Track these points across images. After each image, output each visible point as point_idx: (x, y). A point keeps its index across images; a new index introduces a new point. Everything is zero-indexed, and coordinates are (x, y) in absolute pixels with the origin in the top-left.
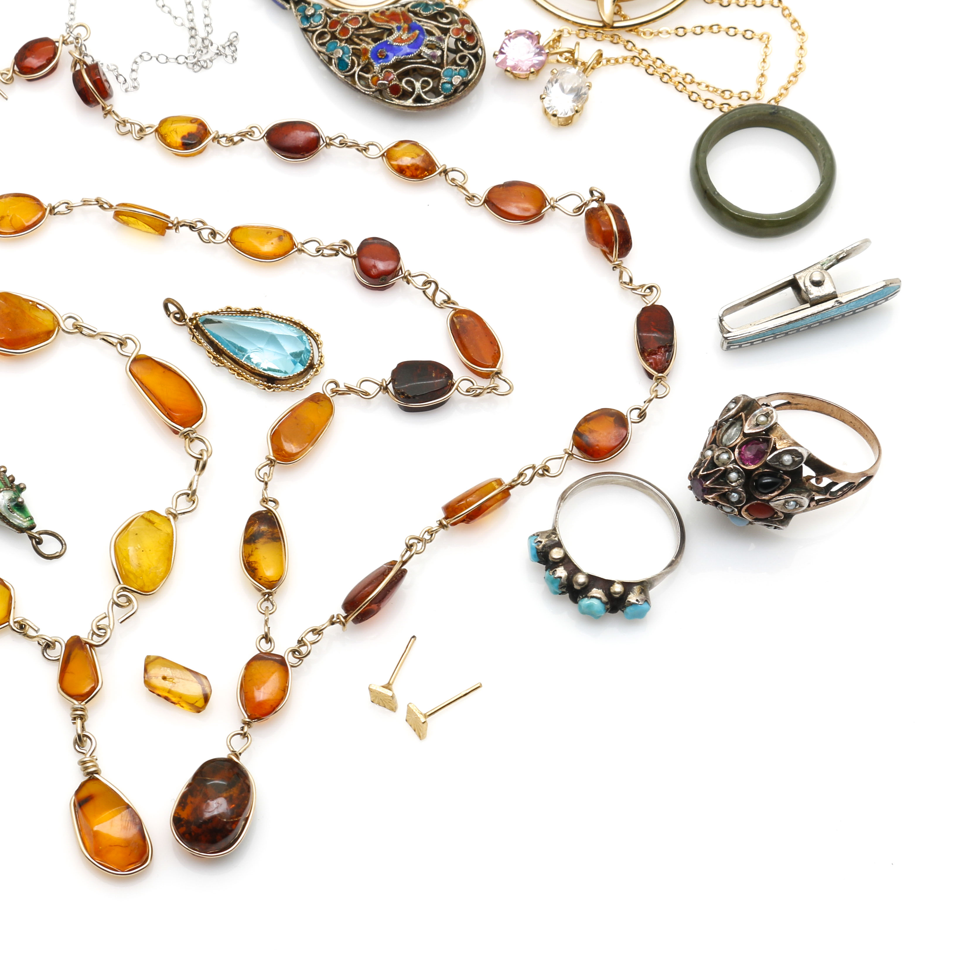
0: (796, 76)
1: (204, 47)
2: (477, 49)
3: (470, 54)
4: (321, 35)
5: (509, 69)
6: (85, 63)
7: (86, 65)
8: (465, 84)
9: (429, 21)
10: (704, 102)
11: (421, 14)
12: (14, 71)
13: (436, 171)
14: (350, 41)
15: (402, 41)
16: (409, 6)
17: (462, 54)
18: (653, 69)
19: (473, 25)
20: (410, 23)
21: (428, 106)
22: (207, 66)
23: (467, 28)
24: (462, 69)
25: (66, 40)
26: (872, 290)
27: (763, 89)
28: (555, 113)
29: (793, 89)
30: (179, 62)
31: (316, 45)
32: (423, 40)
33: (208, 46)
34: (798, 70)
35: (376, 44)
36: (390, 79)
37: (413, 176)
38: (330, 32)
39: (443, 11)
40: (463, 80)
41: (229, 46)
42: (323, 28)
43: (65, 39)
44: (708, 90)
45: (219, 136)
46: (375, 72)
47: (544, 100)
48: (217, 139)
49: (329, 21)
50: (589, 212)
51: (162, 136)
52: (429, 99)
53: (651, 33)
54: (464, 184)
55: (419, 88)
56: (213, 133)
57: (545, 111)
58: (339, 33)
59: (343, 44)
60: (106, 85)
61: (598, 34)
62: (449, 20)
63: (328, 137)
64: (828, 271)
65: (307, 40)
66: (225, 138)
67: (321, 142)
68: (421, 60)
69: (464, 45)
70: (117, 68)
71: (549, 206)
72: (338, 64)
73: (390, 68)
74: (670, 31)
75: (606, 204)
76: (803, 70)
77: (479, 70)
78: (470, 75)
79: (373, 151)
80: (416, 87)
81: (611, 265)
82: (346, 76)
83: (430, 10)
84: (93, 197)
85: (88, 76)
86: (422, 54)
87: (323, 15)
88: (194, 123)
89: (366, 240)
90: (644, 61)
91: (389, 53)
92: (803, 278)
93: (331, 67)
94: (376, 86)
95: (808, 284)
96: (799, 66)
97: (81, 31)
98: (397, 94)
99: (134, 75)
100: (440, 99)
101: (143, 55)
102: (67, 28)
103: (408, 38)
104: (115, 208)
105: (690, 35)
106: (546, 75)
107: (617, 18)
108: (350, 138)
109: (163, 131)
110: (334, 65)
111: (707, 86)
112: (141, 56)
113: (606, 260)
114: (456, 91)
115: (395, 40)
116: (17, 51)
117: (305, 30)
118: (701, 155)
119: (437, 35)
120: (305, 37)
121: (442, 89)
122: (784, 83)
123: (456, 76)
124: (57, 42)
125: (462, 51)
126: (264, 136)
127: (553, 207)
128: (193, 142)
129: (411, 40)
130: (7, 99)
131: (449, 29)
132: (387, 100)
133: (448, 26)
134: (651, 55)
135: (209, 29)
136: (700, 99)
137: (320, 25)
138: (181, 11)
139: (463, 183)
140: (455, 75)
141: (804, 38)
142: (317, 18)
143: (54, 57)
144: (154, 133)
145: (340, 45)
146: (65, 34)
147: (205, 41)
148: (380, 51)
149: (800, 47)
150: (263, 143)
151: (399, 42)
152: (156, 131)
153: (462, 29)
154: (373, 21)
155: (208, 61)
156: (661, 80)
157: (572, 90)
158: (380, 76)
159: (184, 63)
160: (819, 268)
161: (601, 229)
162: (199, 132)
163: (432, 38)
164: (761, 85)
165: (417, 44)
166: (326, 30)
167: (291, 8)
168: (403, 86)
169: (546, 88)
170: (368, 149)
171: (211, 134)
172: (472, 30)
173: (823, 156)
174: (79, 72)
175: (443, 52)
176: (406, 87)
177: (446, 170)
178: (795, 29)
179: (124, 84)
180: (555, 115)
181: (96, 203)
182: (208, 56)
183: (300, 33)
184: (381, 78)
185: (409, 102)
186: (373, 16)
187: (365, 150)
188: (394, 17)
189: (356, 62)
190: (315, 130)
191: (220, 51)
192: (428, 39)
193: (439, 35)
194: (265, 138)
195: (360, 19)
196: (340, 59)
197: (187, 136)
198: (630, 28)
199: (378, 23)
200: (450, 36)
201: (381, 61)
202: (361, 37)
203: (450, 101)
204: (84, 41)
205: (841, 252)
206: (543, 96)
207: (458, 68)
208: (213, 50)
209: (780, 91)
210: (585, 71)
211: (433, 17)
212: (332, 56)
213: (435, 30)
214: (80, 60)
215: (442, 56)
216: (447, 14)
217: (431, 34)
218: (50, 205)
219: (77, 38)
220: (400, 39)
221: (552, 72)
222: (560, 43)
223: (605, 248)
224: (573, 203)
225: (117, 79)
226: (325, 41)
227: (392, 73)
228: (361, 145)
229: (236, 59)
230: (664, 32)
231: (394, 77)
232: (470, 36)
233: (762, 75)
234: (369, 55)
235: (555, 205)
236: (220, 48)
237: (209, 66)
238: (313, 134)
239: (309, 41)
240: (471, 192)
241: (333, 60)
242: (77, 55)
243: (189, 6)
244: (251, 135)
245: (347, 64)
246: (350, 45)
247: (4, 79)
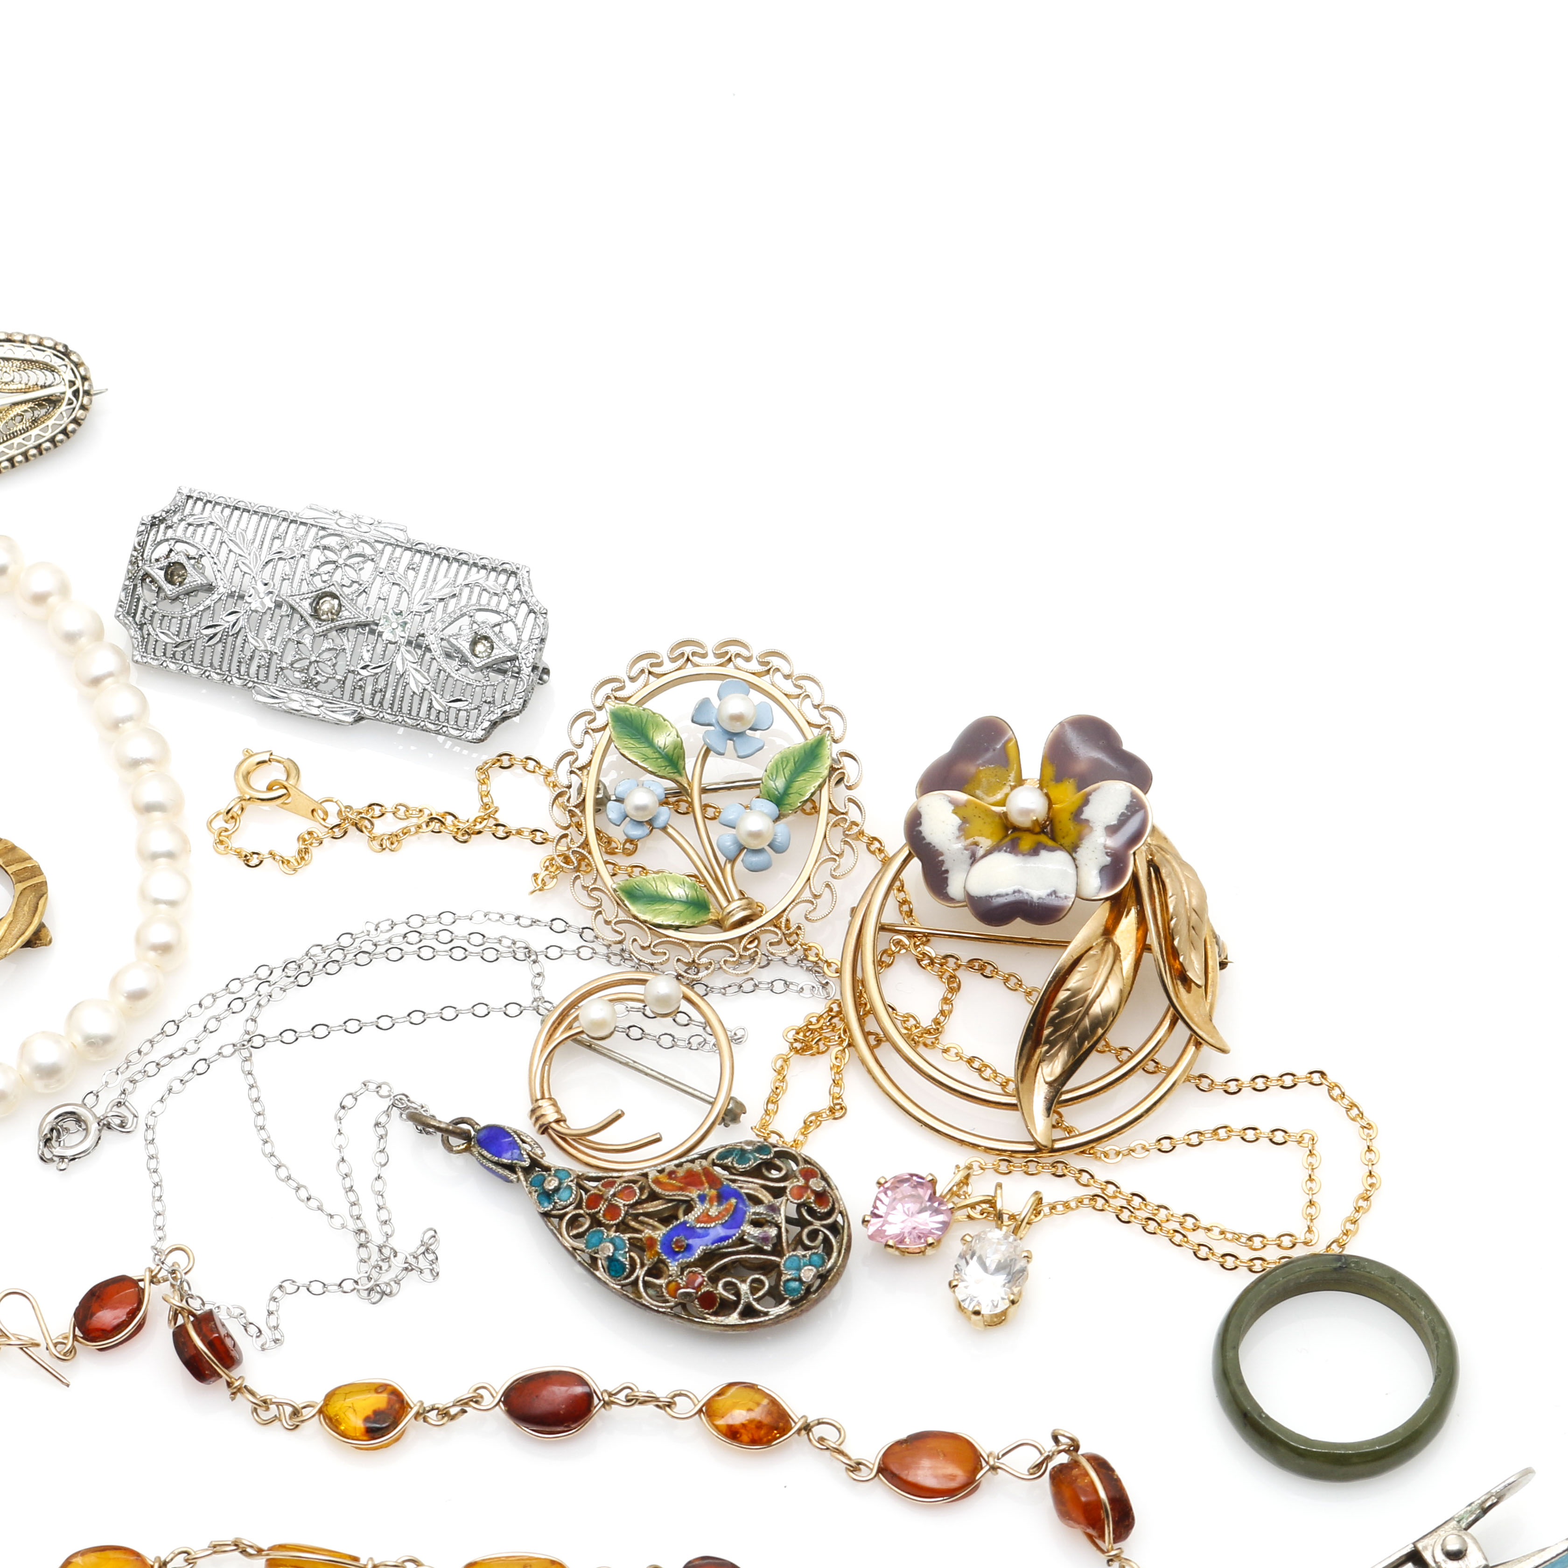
0: (1367, 1199)
1: (383, 1260)
2: (834, 1216)
3: (823, 1226)
4: (574, 1222)
5: (891, 1243)
6: (191, 1313)
7: (194, 1315)
8: (823, 1277)
9: (751, 1180)
10: (1221, 1260)
11: (734, 1168)
12: (75, 1336)
13: (791, 1428)
14: (623, 1227)
15: (710, 1219)
16: (714, 1155)
17: (811, 1228)
18: (1129, 1213)
19: (824, 1178)
20: (719, 1186)
21: (765, 1321)
22: (391, 1292)
23: (815, 1184)
24: (814, 1254)
25: (155, 1276)
26: (1549, 1557)
27: (1317, 1225)
28: (977, 1308)
29: (1365, 1221)
30: (345, 1289)
31: (568, 1239)
32: (745, 1213)
33: (389, 1258)
34: (1369, 1188)
35: (668, 1229)
36: (696, 1285)
37: (754, 1442)
38: (588, 1214)
39: (771, 1159)
40: (818, 1271)
41: (424, 1253)
42: (575, 1208)
43: (154, 1274)
44: (1226, 1239)
45: (424, 1408)
46: (671, 1276)
47: (956, 1289)
48: (421, 1415)
49: (585, 1197)
50: (1056, 1472)
51: (330, 1419)
52: (766, 1310)
53: (1118, 1153)
54: (840, 1445)
55: (746, 1293)
56: (415, 1405)
57: (960, 1305)
58: (604, 1216)
59: (613, 1234)
60: (229, 1342)
61: (1029, 1164)
62: (783, 1172)
63: (606, 1391)
64: (1469, 1531)
65: (551, 1230)
66: (436, 1412)
67: (596, 1401)
68: (745, 1247)
69: (811, 1212)
70: (245, 1312)
71: (988, 1467)
72: (608, 1268)
73: (696, 1267)
74: (1148, 1147)
75: (1083, 1455)
76: (1377, 1186)
77: (843, 1251)
78: (829, 1260)
79: (683, 1406)
80: (742, 1292)
81: (1104, 1558)
82: (623, 1286)
83: (749, 1160)
84: (228, 1537)
85: (199, 1334)
86: (745, 1237)
87: (574, 1188)
88: (381, 1392)
89: (690, 1562)
90: (1111, 1201)
91: (690, 1241)
92: (1430, 1549)
93: (597, 1273)
94: (675, 1298)
95: (1440, 1557)
96: (1370, 1181)
97: (178, 1257)
98: (712, 1307)
99: (273, 1321)
100: (784, 1307)
101: (283, 1284)
102: (156, 1254)
103: (719, 1213)
104: (268, 1555)
105: (1181, 1148)
106: (953, 1246)
107: (1058, 1133)
108: (642, 1390)
109: (331, 1411)
110: (602, 1270)
111: (1222, 1233)
112: (281, 1287)
113: (1095, 1549)
114: (808, 1291)
115: (698, 1220)
116: (77, 1305)
117: (546, 1215)
118: (1230, 1354)
119: (766, 1201)
120: (547, 1226)
121: (785, 1291)
122: (1349, 1211)
123: (806, 1268)
124: (142, 1280)
125: (811, 1223)
126: (500, 1400)
127: (994, 1468)
128: (384, 1425)
129: (724, 1216)
130: (68, 1385)
131: (785, 1188)
132: (697, 1320)
133: (782, 1185)
134: (1123, 1189)
135: (387, 1229)
136: (1213, 1254)
137: (571, 1204)
138: (338, 1204)
139: (838, 1443)
140: (805, 1265)
141: (1371, 1132)
142: (564, 1194)
143: (138, 1309)
144: (317, 1416)
145: (608, 1236)
146: (153, 1267)
147: (384, 1250)
148: (677, 1240)
149: (1366, 1148)
150: (500, 1412)
151: (705, 1223)
152: (320, 1411)
153: (806, 1187)
154: (658, 1190)
155: (392, 1283)
156: (1145, 1230)
157: (1000, 1268)
158: (680, 1281)
159: (352, 1290)
160: (1454, 1529)
161: (1079, 1499)
162: (392, 1406)
163: (760, 1209)
164: (1312, 1220)
165: (735, 1220)
166: (581, 1212)
167: (518, 1179)
168: (720, 1294)
169: (956, 1266)
170: (675, 1403)
171: (411, 1408)
172: (824, 1187)
173: (1433, 1331)
174: (183, 1327)
175: (779, 1228)
176: (725, 1294)
177: (809, 1425)
178: (1353, 1120)
179: (258, 1337)
180: (977, 1313)
181: (235, 1548)
182: (391, 1275)
183: (539, 1218)
184: (682, 1284)
185: (734, 1318)
186: (657, 1181)
187: (669, 1406)
188: (692, 1179)
189: (638, 1261)
190: (582, 1381)
191: (410, 1265)
192: (752, 1210)
193: (769, 1201)
194: (501, 1404)
195: (636, 1187)
196: (611, 1259)
197: (373, 1417)
198: (1082, 1149)
199: (667, 1193)
200: (788, 1200)
201: (680, 1255)
202: (641, 1218)
203: (802, 1308)
204: (186, 1273)
205: (1487, 1497)
206: (954, 1283)
207: (809, 1253)
208: (398, 1263)
209: (1345, 1226)
210: (1015, 1231)
211: (756, 1172)
212: (596, 1255)
213: (762, 1194)
214: (183, 1308)
215: (779, 1236)
216: (778, 1162)
217: (757, 1201)
218: (158, 1558)
219: (173, 1272)
220: (706, 1217)
221: (963, 1239)
222: (970, 1186)
223: (1090, 1531)
224: (1029, 1457)
225: (246, 1330)
226: (581, 1230)
227: (700, 1274)
228: (661, 1399)
229: (438, 1274)
230: (1139, 1149)
231: (704, 1281)
232: (821, 1197)
233: (1311, 1203)
234: (658, 1248)
235: (997, 1464)
236: (411, 1260)
237: (394, 1291)
238: (579, 1390)
239: (556, 1232)
240: (853, 1457)
241: (599, 1262)
242: (176, 1301)
243: (350, 1194)
244: (476, 1402)
245: (623, 1266)
246: (623, 1232)
247: (59, 1353)
